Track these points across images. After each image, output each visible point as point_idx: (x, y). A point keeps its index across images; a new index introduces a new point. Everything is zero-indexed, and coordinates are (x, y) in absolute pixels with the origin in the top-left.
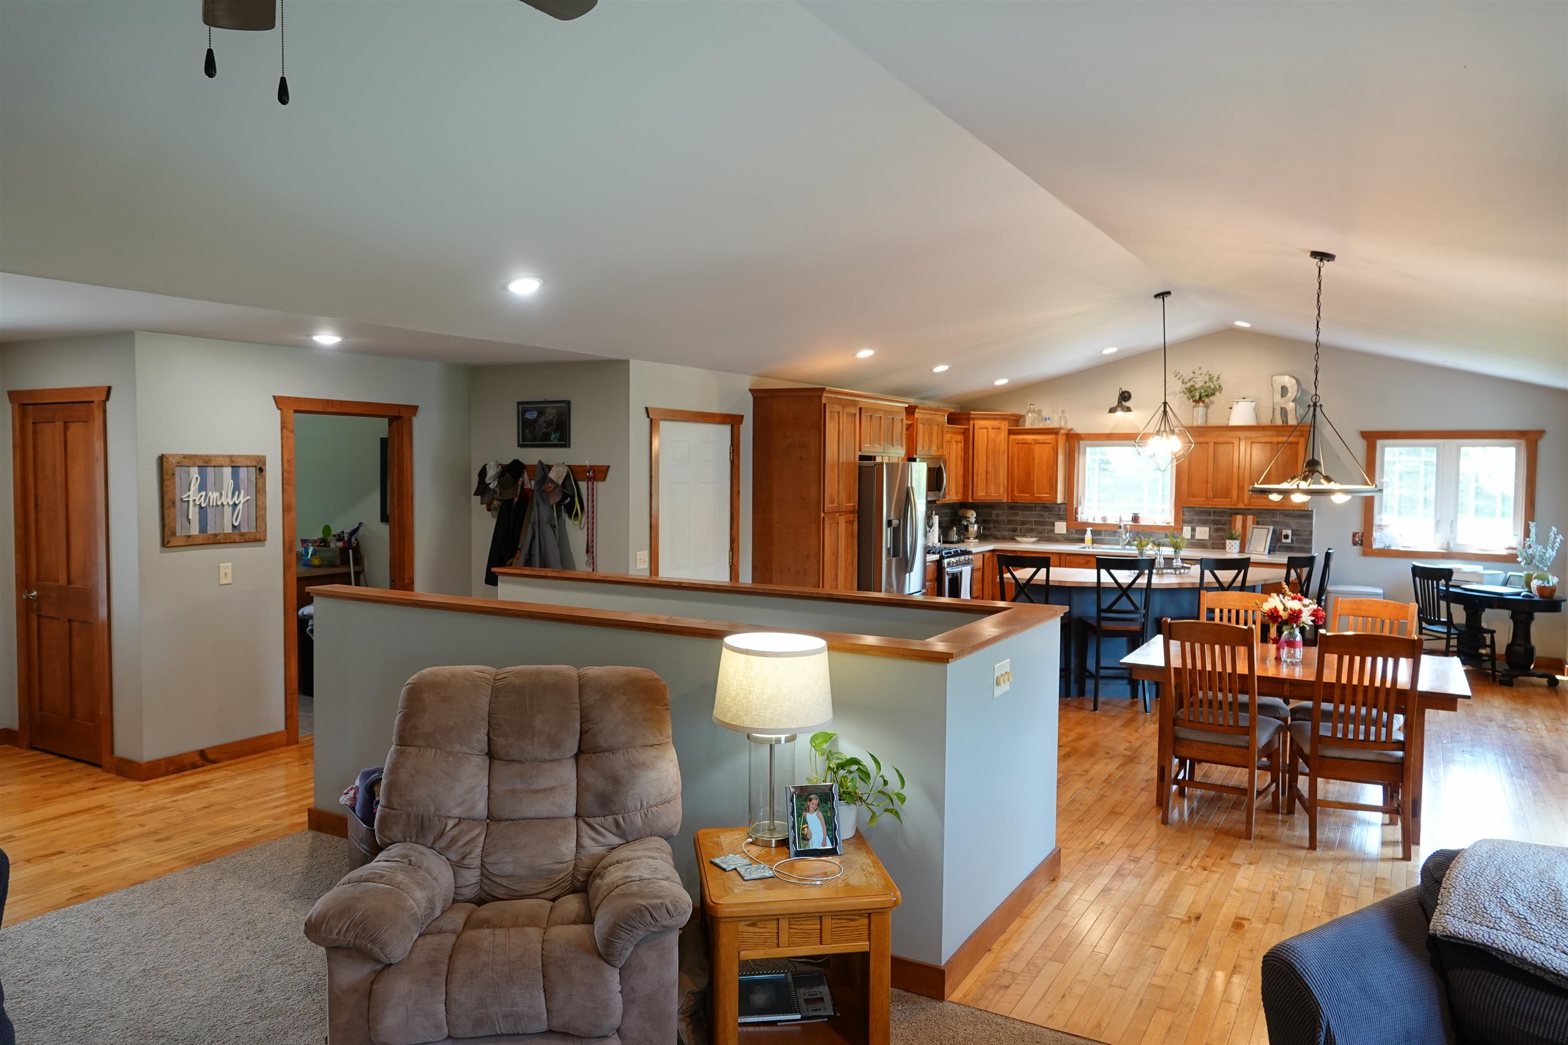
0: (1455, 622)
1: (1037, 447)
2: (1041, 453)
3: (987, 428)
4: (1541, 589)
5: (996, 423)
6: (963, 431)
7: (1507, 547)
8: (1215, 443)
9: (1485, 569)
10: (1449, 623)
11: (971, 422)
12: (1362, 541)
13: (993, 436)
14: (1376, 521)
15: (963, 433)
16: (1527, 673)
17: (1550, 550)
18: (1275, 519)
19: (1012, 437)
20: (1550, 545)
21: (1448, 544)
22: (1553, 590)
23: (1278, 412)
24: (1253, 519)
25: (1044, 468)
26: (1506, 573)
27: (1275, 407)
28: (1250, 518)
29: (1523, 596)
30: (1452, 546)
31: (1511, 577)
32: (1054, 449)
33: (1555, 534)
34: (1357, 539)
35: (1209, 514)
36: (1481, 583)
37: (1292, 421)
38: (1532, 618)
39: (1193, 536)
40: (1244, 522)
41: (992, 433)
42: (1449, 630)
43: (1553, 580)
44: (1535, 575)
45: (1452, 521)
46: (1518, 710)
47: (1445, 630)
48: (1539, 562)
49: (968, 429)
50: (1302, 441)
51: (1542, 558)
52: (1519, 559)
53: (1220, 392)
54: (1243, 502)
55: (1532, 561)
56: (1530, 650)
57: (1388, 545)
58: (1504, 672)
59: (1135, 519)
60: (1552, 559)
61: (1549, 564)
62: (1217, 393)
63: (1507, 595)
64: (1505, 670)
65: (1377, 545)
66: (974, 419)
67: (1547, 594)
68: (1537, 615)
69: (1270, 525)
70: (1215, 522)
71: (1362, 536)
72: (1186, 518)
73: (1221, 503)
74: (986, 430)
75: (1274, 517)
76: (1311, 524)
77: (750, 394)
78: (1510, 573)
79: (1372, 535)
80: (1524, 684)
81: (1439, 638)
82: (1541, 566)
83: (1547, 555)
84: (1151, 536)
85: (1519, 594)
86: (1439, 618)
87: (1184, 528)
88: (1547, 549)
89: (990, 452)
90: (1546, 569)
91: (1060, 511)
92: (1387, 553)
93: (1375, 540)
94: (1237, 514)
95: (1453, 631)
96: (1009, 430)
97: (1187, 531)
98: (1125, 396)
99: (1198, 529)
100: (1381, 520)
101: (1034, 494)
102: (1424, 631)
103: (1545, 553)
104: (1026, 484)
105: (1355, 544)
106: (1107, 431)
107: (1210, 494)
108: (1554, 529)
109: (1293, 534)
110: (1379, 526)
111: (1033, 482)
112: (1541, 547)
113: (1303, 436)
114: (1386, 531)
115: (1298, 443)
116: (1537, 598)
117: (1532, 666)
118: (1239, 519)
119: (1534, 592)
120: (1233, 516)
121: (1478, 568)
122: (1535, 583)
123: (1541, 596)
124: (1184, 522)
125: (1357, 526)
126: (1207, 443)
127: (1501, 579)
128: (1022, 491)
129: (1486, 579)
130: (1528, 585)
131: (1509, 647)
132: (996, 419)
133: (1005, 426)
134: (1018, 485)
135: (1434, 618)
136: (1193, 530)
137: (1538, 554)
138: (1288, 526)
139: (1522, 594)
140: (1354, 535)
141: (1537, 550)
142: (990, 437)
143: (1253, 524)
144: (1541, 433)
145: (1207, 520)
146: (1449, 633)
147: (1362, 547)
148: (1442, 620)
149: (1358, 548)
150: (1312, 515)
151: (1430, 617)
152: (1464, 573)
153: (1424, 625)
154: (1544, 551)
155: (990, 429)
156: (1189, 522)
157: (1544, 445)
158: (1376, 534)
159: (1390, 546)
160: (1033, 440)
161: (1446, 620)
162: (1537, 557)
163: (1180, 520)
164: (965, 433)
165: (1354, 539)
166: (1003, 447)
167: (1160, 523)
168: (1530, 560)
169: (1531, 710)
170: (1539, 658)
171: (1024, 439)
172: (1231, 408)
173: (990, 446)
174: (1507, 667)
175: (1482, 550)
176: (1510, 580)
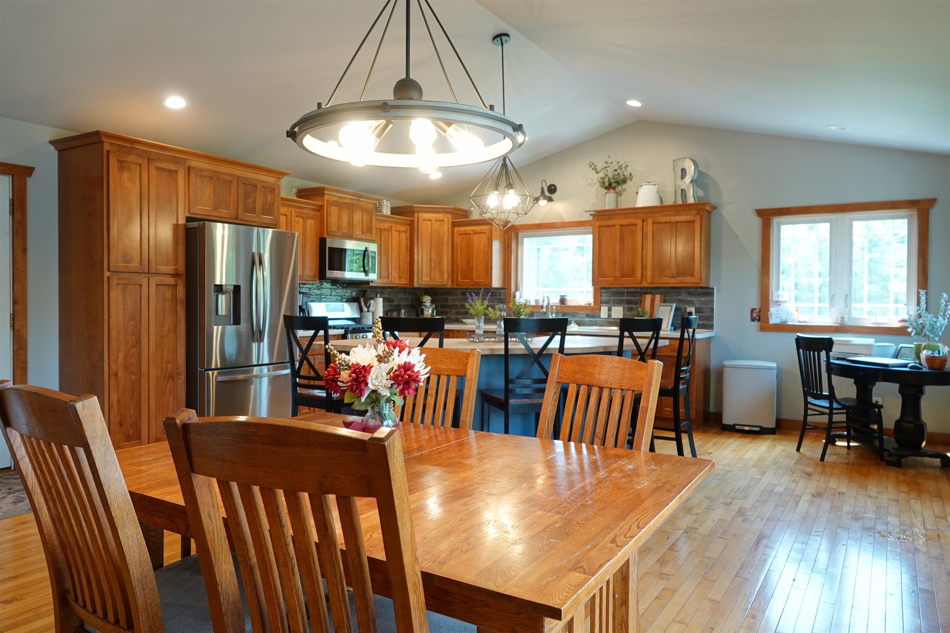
0: (838, 396)
1: (476, 236)
2: (478, 241)
3: (430, 220)
4: (930, 360)
5: (440, 216)
6: (409, 222)
7: (900, 319)
8: (621, 225)
9: (876, 342)
10: (831, 397)
11: (416, 215)
12: (759, 317)
13: (437, 227)
14: (774, 297)
15: (410, 225)
16: (917, 451)
17: (941, 318)
18: (680, 298)
19: (456, 229)
20: (941, 313)
21: (843, 318)
22: (943, 361)
23: (679, 193)
24: (661, 297)
25: (482, 256)
26: (897, 345)
27: (677, 189)
28: (658, 297)
29: (911, 368)
30: (846, 320)
31: (902, 349)
32: (488, 239)
33: (946, 302)
34: (755, 315)
35: (622, 294)
36: (870, 355)
37: (691, 200)
38: (922, 392)
39: (609, 315)
40: (653, 301)
41: (436, 226)
42: (831, 404)
43: (944, 350)
44: (924, 344)
45: (847, 295)
46: (898, 501)
47: (827, 405)
48: (929, 331)
49: (413, 221)
50: (698, 219)
51: (933, 328)
52: (910, 330)
53: (631, 180)
54: (646, 280)
55: (922, 331)
56: (921, 427)
57: (784, 320)
58: (892, 451)
59: (563, 300)
60: (943, 329)
61: (940, 334)
62: (628, 181)
63: (893, 367)
64: (894, 449)
65: (773, 320)
66: (418, 212)
67: (937, 364)
68: (928, 389)
69: (673, 302)
70: (629, 302)
71: (760, 312)
72: (604, 298)
73: (629, 282)
74: (430, 222)
75: (679, 295)
76: (713, 301)
77: (52, 148)
78: (901, 345)
79: (768, 310)
80: (914, 466)
81: (822, 413)
82: (932, 336)
83: (938, 324)
84: (575, 316)
85: (905, 366)
86: (821, 391)
87: (602, 308)
88: (938, 318)
89: (434, 242)
90: (937, 339)
91: (501, 296)
92: (783, 328)
93: (771, 314)
94: (646, 293)
95: (835, 405)
96: (453, 222)
97: (604, 312)
98: (552, 189)
99: (614, 309)
100: (778, 296)
101: (473, 280)
102: (809, 406)
103: (936, 322)
104: (468, 271)
105: (753, 320)
106: (538, 222)
107: (618, 274)
108: (945, 295)
109: (696, 312)
110: (777, 302)
111: (472, 268)
112: (932, 315)
113: (699, 214)
114: (784, 306)
115: (694, 221)
116: (924, 370)
117: (924, 444)
118: (648, 298)
119: (923, 364)
120: (643, 296)
121: (869, 341)
122: (924, 353)
123: (930, 368)
124: (601, 302)
125: (755, 303)
126: (614, 226)
127: (892, 351)
128: (464, 277)
129: (875, 350)
130: (918, 356)
131: (897, 423)
132: (439, 212)
133: (448, 218)
134: (461, 272)
135: (817, 391)
136: (610, 310)
137: (928, 323)
138: (691, 303)
139: (909, 366)
140: (752, 311)
141: (928, 319)
142: (433, 229)
143: (661, 302)
144: (932, 202)
145: (621, 300)
146: (831, 408)
147: (759, 323)
148: (824, 393)
149: (756, 324)
150: (713, 292)
151: (813, 391)
152: (853, 345)
153: (810, 399)
154: (935, 320)
155: (433, 221)
156: (607, 302)
157: (935, 214)
158: (773, 310)
159: (786, 321)
160: (473, 230)
161: (827, 394)
162: (927, 327)
163: (599, 300)
164: (411, 224)
165: (752, 315)
166: (446, 237)
167: (583, 303)
168: (920, 331)
169: (913, 502)
170: (932, 434)
171: (465, 230)
172: (637, 193)
173: (433, 236)
174: (896, 445)
175: (876, 323)
176: (902, 352)
